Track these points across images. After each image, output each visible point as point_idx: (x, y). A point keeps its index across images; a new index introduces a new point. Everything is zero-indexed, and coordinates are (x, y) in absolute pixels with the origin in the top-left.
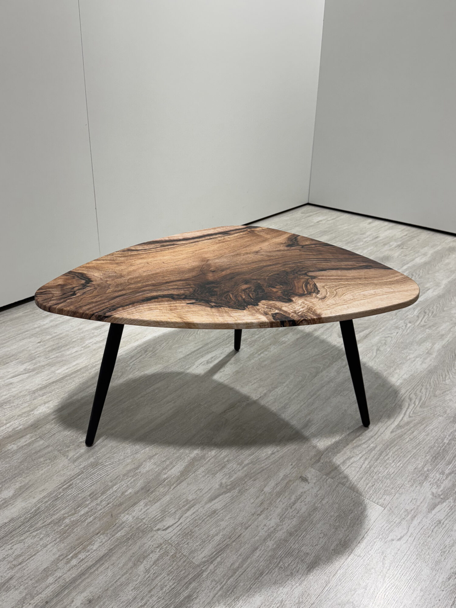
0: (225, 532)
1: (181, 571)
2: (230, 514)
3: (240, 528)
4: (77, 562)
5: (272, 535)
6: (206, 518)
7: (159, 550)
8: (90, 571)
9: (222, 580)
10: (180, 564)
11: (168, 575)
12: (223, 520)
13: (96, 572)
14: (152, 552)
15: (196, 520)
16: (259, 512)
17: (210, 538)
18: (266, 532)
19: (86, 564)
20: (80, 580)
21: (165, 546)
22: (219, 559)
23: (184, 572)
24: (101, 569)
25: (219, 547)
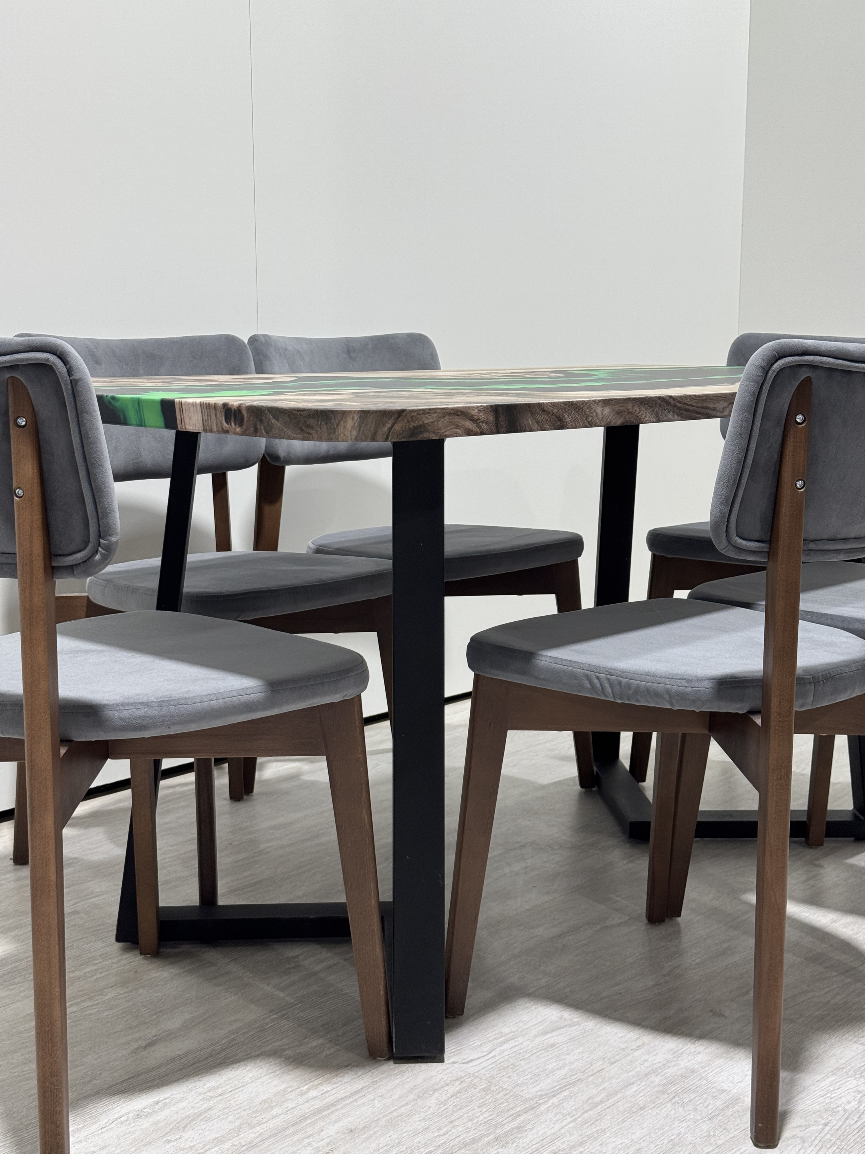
0: (572, 1067)
1: (501, 1104)
2: (581, 1048)
3: (601, 1063)
4: (320, 1094)
5: (660, 1071)
6: (538, 1052)
7: (459, 1082)
8: (344, 1103)
9: (575, 1113)
10: (498, 1097)
11: (479, 1107)
12: (569, 1054)
13: (355, 1104)
14: (448, 1085)
15: (520, 1053)
16: (634, 1047)
17: (547, 1072)
18: (648, 1067)
19: (335, 1096)
20: (329, 1111)
21: (469, 1080)
22: (566, 1093)
23: (506, 1104)
24: (360, 1102)
25: (564, 1081)
